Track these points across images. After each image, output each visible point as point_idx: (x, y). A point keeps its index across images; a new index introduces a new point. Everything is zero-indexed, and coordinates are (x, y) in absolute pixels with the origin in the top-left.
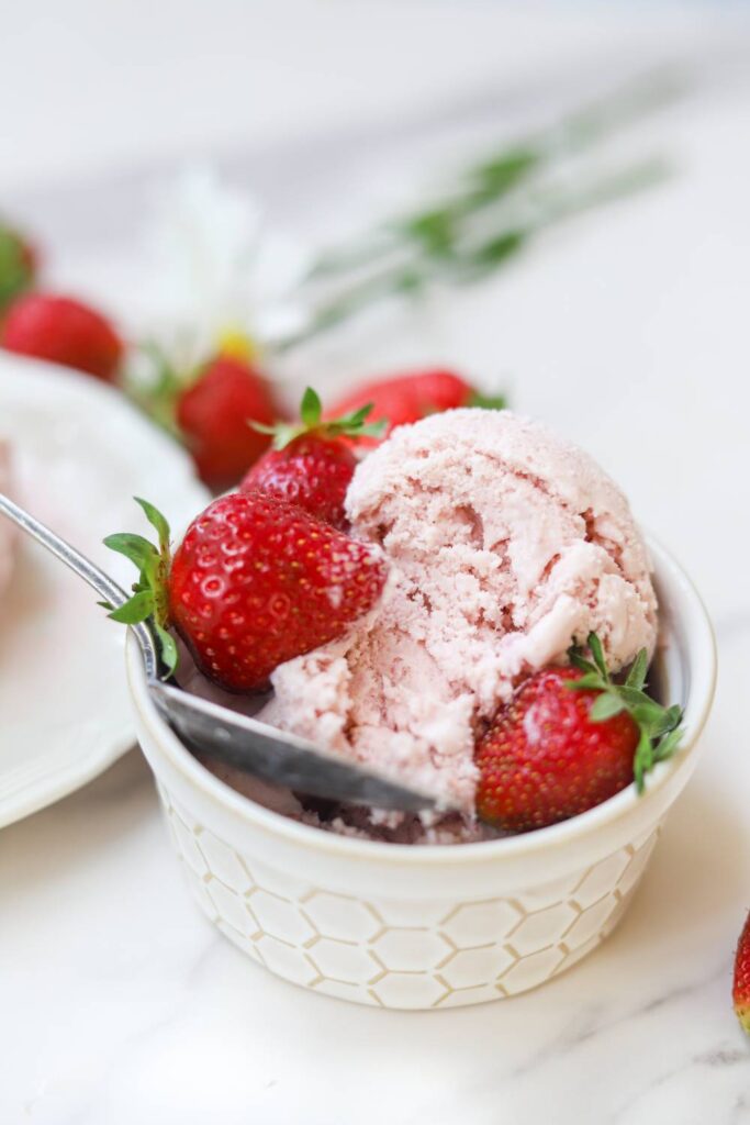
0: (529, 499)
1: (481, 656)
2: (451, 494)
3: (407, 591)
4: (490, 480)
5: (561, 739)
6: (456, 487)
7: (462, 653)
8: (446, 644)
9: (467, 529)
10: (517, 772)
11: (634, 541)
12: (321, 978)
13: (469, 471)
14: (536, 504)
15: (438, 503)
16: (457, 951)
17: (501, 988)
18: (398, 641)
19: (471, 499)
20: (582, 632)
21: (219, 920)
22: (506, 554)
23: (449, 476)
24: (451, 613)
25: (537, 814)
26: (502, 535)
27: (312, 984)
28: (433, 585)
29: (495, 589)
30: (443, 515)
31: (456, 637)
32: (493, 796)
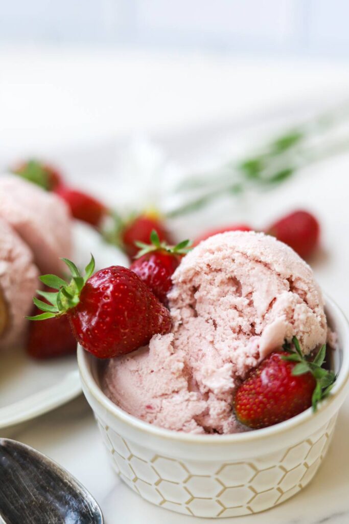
0: (262, 272)
1: (238, 347)
2: (226, 272)
3: (206, 319)
4: (244, 264)
5: (278, 383)
6: (228, 268)
7: (229, 347)
8: (222, 343)
9: (234, 289)
10: (257, 398)
11: (313, 289)
12: (164, 501)
13: (233, 260)
14: (265, 274)
15: (220, 277)
16: (225, 488)
17: (249, 508)
18: (201, 341)
19: (235, 273)
20: (289, 337)
21: (120, 473)
22: (252, 299)
23: (224, 263)
24: (225, 328)
25: (266, 419)
26: (250, 289)
27: (161, 504)
28: (217, 315)
29: (247, 315)
30: (222, 282)
31: (227, 339)
32: (245, 410)
